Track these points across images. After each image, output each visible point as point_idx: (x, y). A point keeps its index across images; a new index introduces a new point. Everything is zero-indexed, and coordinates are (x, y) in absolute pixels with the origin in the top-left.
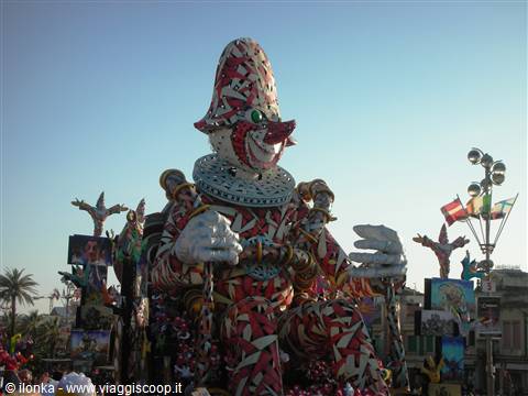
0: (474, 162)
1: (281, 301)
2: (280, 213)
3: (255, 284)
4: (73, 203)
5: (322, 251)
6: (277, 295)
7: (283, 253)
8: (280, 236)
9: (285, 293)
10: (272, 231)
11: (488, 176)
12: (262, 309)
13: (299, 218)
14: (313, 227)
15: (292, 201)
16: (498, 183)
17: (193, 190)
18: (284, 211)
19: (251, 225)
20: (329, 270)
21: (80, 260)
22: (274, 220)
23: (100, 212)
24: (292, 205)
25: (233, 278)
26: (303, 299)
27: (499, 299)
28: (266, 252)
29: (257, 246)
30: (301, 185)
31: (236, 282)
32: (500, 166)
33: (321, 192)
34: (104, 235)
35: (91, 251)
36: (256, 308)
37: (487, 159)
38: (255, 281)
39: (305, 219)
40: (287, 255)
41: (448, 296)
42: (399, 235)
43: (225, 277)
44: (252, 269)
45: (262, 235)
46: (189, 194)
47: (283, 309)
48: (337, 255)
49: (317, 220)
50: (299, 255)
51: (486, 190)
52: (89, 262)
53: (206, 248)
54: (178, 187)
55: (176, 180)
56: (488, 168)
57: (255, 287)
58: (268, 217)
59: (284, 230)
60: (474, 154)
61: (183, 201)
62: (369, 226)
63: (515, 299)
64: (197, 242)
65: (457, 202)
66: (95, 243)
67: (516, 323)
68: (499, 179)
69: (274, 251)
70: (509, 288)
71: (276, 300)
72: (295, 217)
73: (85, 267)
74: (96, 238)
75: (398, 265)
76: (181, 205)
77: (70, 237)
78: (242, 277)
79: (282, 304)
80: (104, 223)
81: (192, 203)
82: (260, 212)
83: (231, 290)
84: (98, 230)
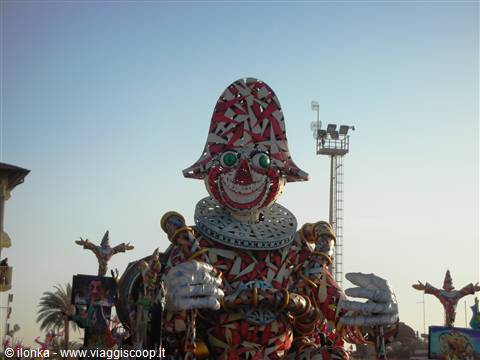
1: (278, 347)
2: (281, 256)
3: (252, 329)
4: (78, 242)
5: (323, 295)
6: (275, 339)
7: (278, 298)
8: (280, 279)
9: (283, 339)
10: (271, 274)
12: (250, 355)
13: (301, 261)
14: (313, 271)
15: (294, 244)
17: (192, 235)
18: (285, 253)
19: (250, 269)
20: (329, 315)
21: (83, 301)
22: (275, 263)
23: (104, 251)
24: (294, 248)
25: (231, 323)
26: (303, 343)
28: (261, 297)
29: (253, 291)
30: (305, 226)
31: (232, 326)
33: (322, 235)
34: (108, 274)
35: (95, 291)
36: (243, 356)
38: (251, 326)
39: (307, 262)
40: (283, 300)
41: (451, 345)
42: (389, 284)
43: (222, 321)
44: (249, 313)
45: (260, 279)
46: (187, 238)
47: (281, 354)
48: (338, 300)
49: (317, 264)
50: (295, 300)
52: (93, 302)
53: (186, 297)
54: (177, 232)
55: (175, 224)
57: (252, 331)
58: (267, 260)
59: (284, 273)
61: (181, 245)
62: (360, 274)
64: (177, 291)
66: (99, 283)
69: (269, 296)
71: (273, 345)
72: (297, 260)
73: (88, 307)
74: (101, 277)
75: (386, 314)
76: (180, 249)
77: (75, 277)
78: (239, 322)
79: (280, 349)
80: (109, 263)
81: (190, 248)
82: (259, 255)
83: (228, 335)
84: (103, 269)
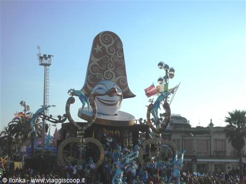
0: (161, 68)
11: (167, 74)
16: (171, 78)
27: (171, 130)
32: (172, 70)
37: (166, 67)
51: (166, 81)
56: (167, 71)
60: (161, 64)
63: (178, 129)
65: (153, 86)
67: (178, 140)
68: (172, 76)
70: (176, 125)
